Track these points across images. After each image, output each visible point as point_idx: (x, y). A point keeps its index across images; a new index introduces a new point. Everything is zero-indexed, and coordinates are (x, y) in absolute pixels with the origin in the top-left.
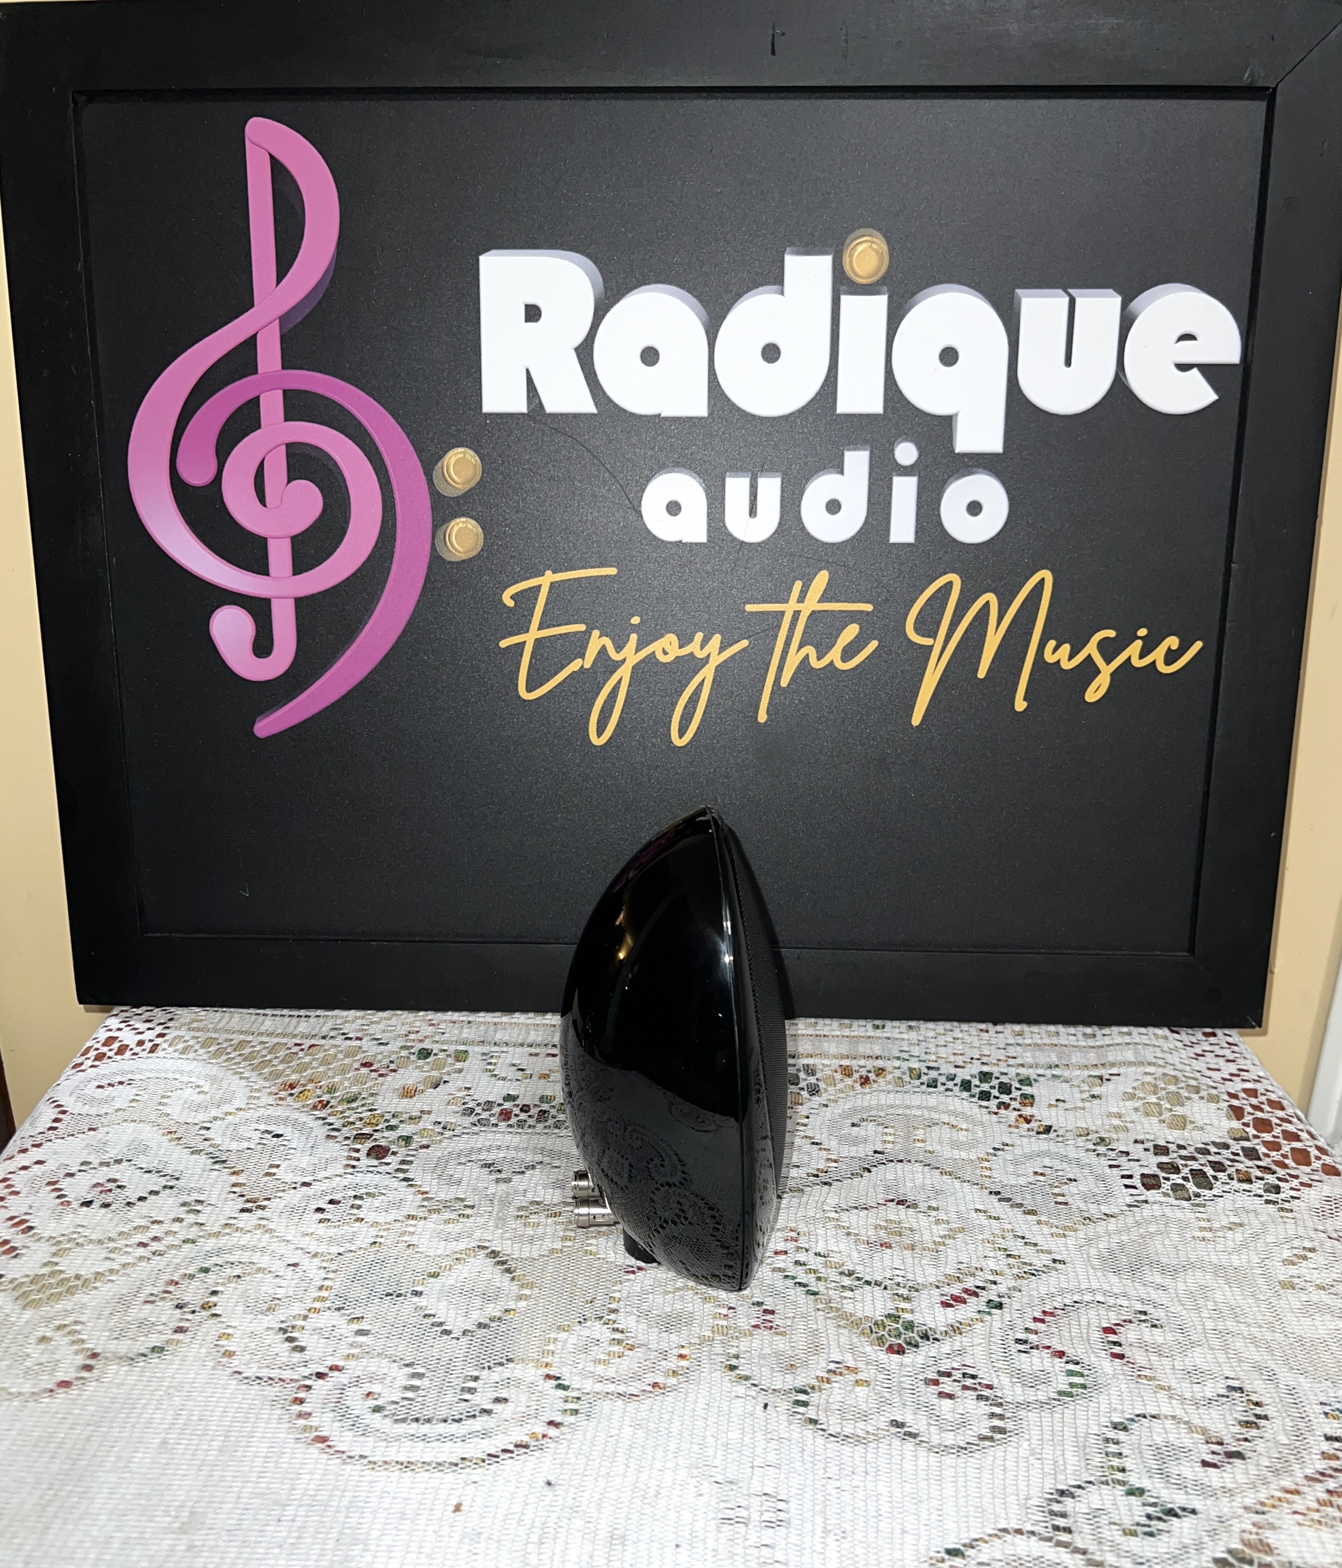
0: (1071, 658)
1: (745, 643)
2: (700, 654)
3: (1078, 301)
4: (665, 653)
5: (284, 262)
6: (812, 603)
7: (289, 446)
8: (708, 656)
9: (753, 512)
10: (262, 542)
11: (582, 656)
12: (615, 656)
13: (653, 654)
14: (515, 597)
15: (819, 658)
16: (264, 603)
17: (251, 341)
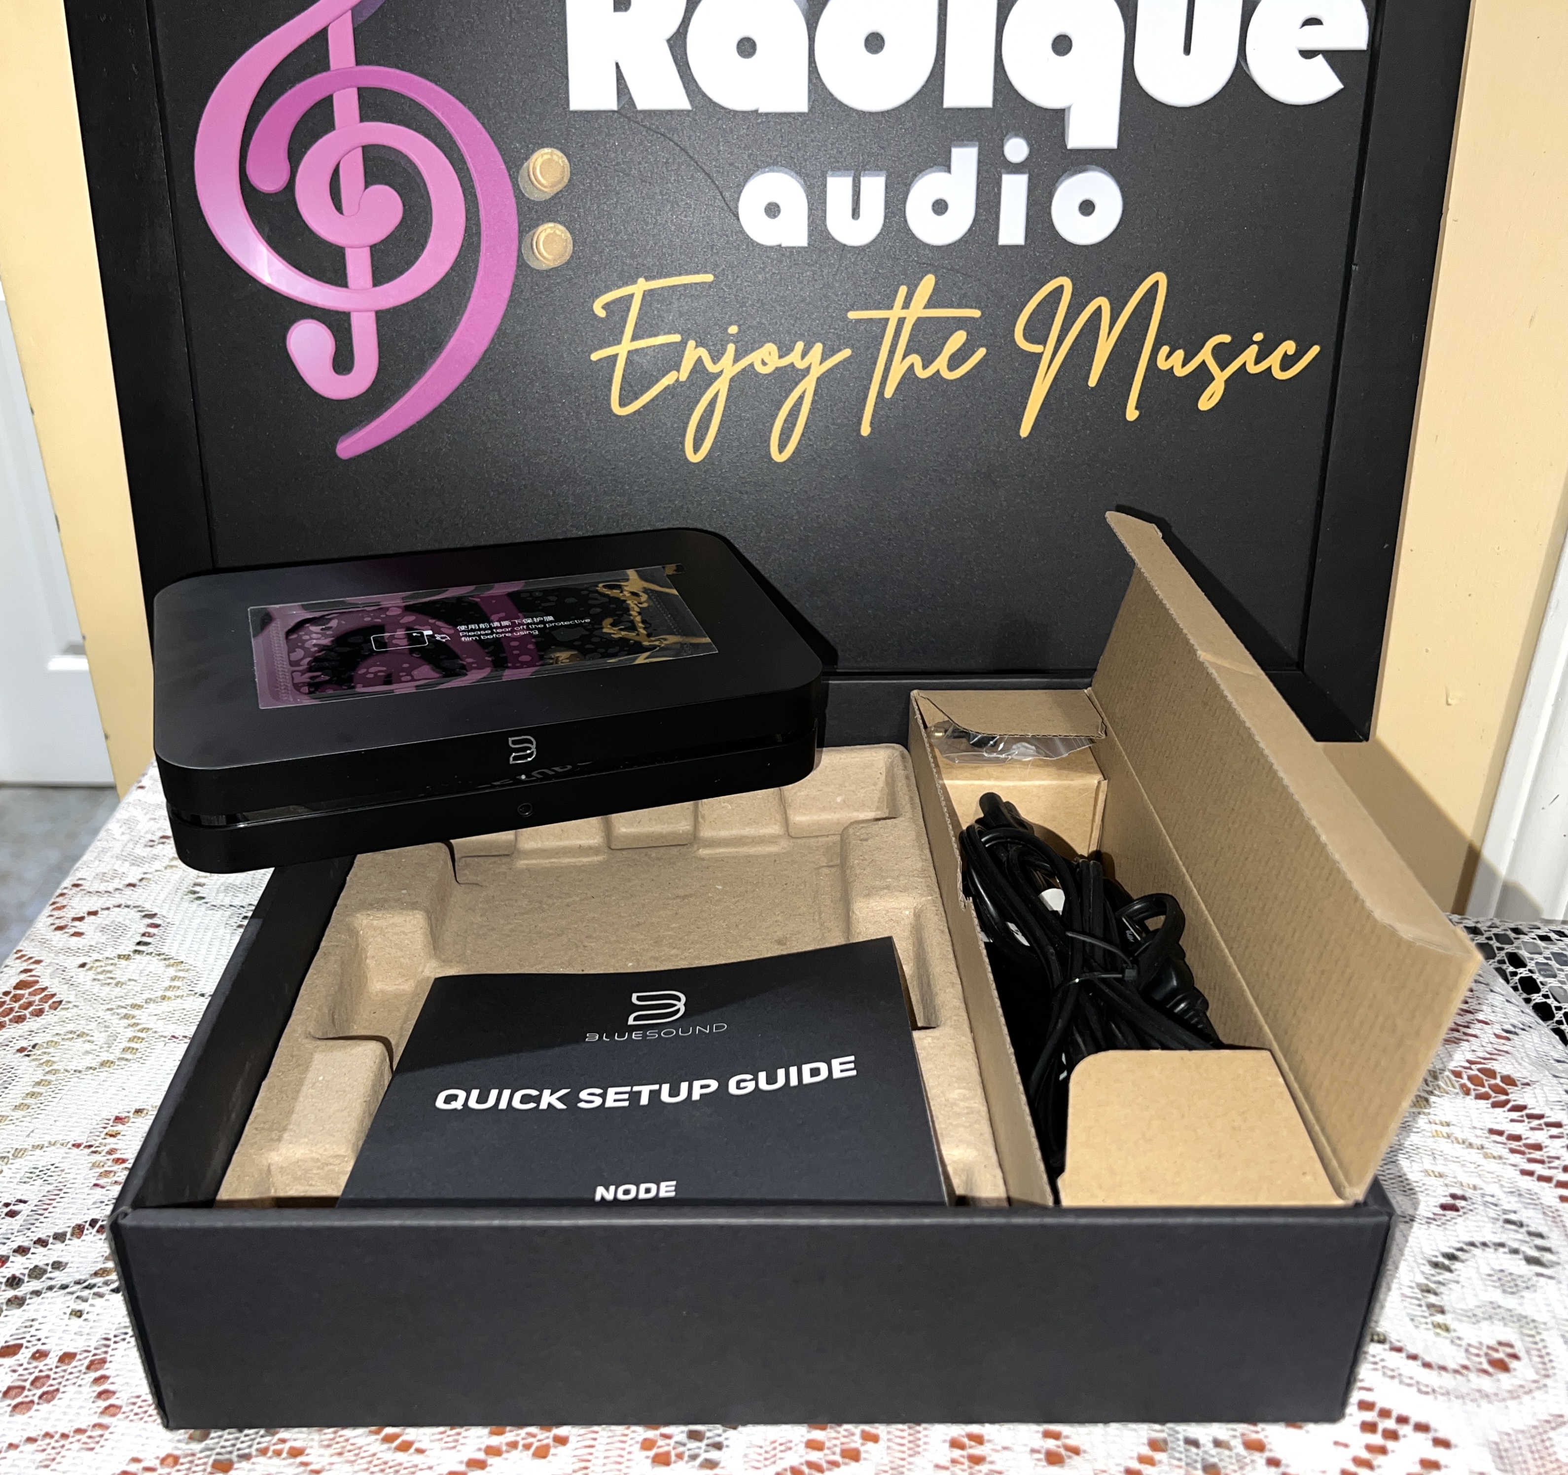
0: (1184, 365)
1: (846, 353)
2: (801, 365)
4: (764, 363)
6: (918, 310)
7: (365, 149)
8: (810, 366)
9: (856, 214)
10: (339, 251)
11: (678, 368)
12: (711, 368)
13: (752, 365)
14: (606, 307)
15: (925, 367)
16: (344, 317)
17: (322, 36)
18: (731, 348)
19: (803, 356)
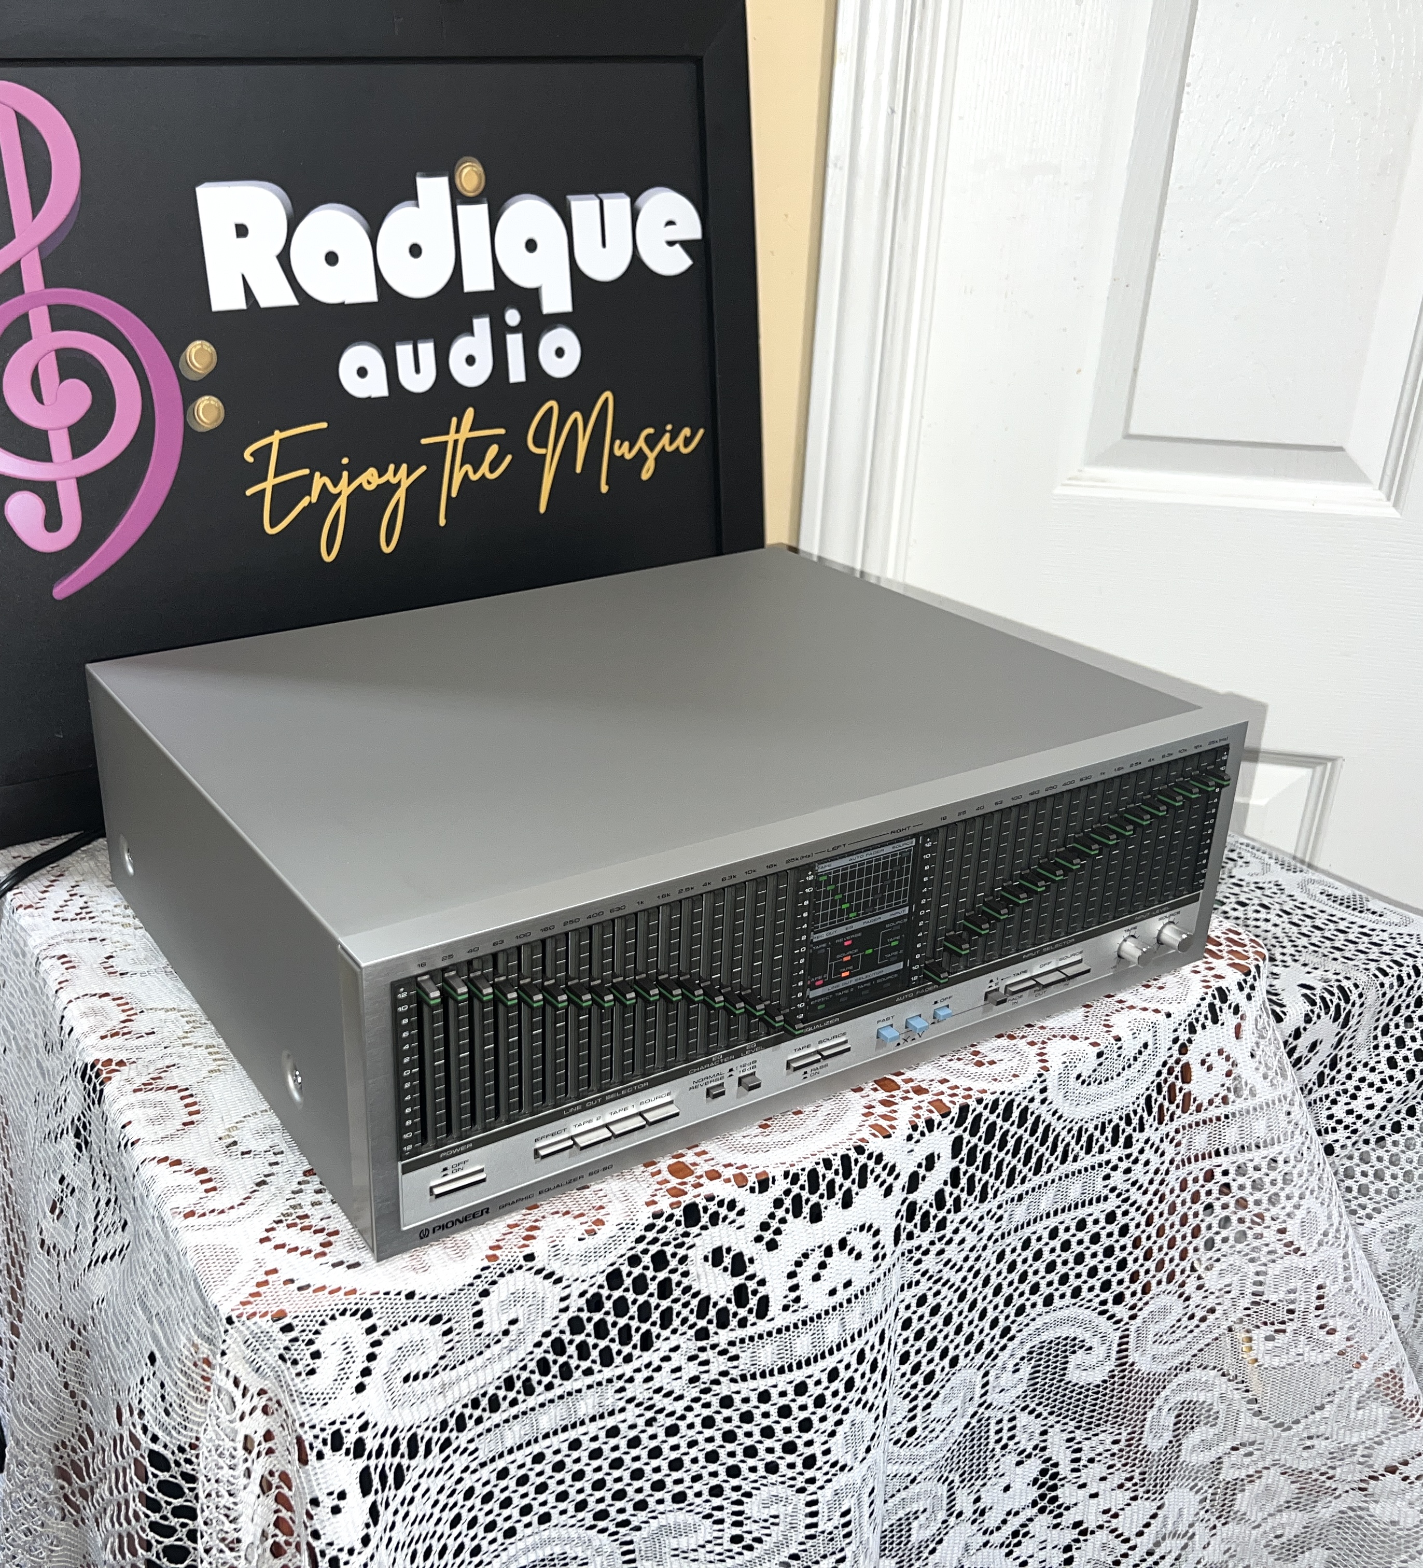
0: (630, 449)
1: (423, 468)
2: (394, 481)
3: (606, 202)
4: (369, 483)
5: (37, 202)
6: (466, 433)
7: (59, 352)
8: (400, 482)
9: (417, 370)
10: (44, 433)
11: (310, 495)
12: (334, 491)
13: (361, 485)
14: (252, 455)
15: (475, 472)
16: (52, 485)
17: (17, 266)
18: (345, 474)
19: (395, 474)
